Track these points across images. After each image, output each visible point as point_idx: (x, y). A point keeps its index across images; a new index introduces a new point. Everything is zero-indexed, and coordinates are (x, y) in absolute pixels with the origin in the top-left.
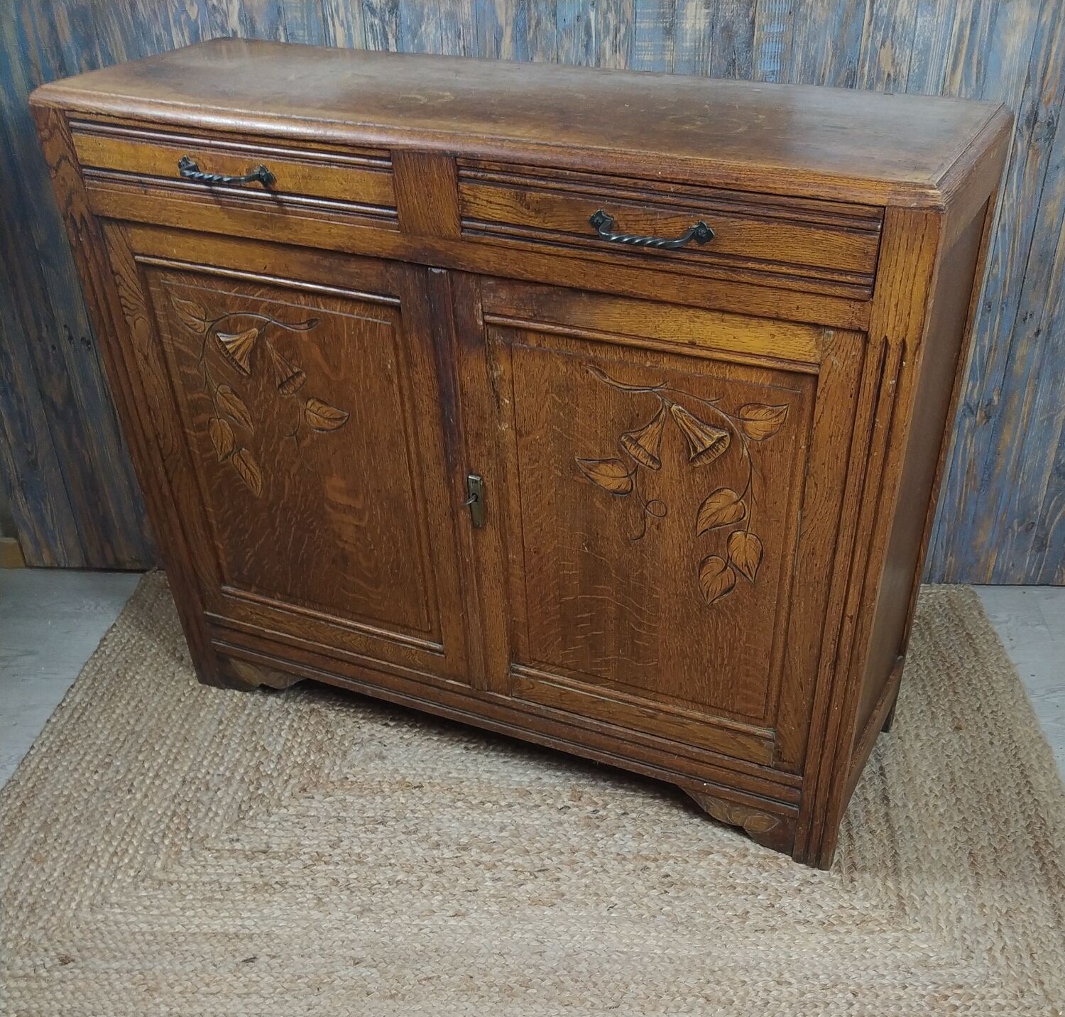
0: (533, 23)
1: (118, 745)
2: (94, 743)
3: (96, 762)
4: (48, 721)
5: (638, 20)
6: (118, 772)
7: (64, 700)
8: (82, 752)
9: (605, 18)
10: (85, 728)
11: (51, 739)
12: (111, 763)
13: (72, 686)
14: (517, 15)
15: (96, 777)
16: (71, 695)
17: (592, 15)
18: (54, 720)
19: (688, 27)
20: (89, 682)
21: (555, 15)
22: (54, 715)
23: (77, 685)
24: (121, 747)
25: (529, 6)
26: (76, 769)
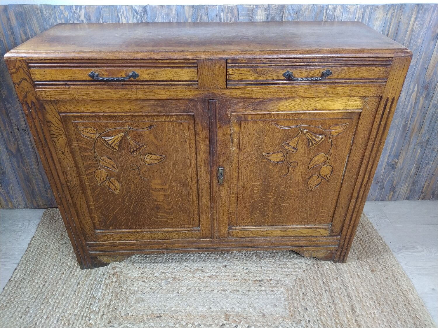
0: (199, 17)
1: (33, 300)
2: (23, 300)
3: (22, 311)
4: (4, 289)
5: (239, 16)
6: (31, 316)
7: (12, 276)
8: (17, 306)
9: (227, 15)
10: (20, 292)
11: (4, 299)
12: (29, 312)
13: (16, 269)
14: (193, 14)
15: (21, 320)
16: (15, 274)
17: (222, 14)
18: (6, 288)
19: (258, 18)
20: (23, 266)
21: (207, 14)
22: (7, 285)
23: (18, 268)
24: (35, 301)
25: (198, 11)
26: (12, 316)
